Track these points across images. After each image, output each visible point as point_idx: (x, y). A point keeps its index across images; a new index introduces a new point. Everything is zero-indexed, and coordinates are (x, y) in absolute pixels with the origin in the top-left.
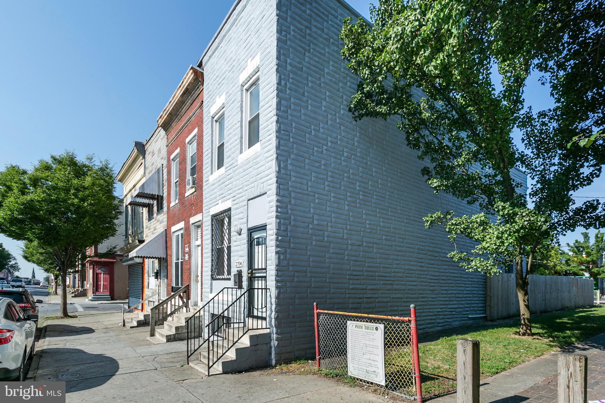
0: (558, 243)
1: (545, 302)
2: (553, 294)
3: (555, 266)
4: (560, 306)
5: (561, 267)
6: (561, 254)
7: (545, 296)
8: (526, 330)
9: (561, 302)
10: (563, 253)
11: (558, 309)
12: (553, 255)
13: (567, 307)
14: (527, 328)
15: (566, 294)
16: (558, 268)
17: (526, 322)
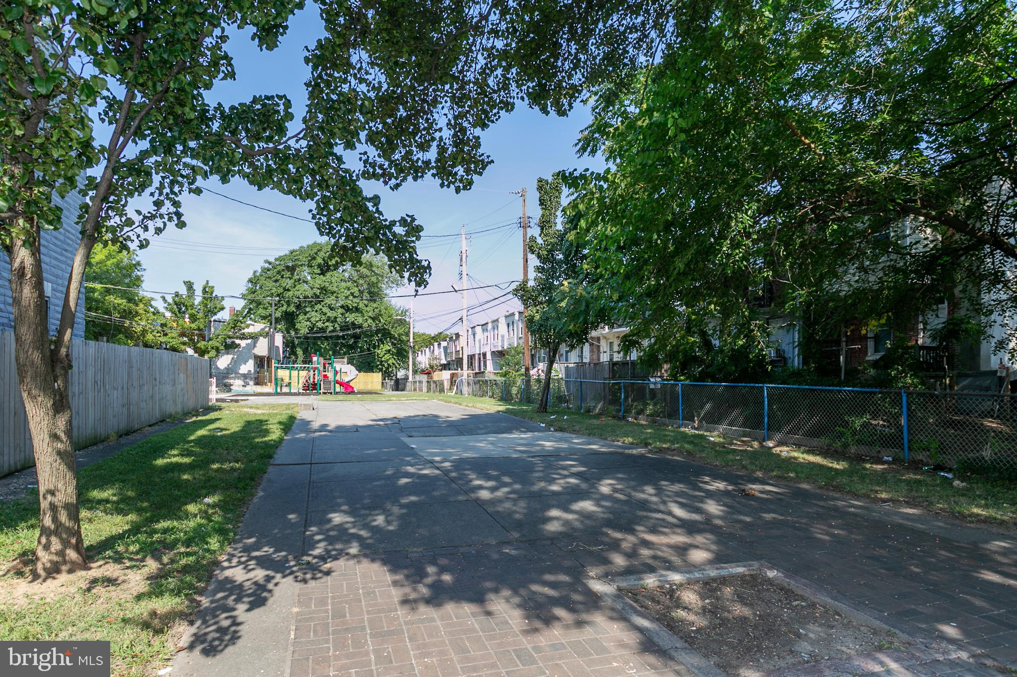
0: (179, 215)
1: (129, 409)
2: (145, 388)
3: (144, 332)
4: (157, 415)
5: (155, 336)
6: (154, 314)
7: (128, 394)
8: (61, 553)
9: (160, 405)
10: (156, 313)
11: (153, 421)
12: (141, 311)
13: (170, 416)
14: (66, 544)
15: (167, 389)
16: (149, 337)
17: (63, 517)
